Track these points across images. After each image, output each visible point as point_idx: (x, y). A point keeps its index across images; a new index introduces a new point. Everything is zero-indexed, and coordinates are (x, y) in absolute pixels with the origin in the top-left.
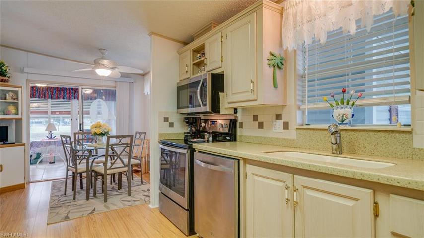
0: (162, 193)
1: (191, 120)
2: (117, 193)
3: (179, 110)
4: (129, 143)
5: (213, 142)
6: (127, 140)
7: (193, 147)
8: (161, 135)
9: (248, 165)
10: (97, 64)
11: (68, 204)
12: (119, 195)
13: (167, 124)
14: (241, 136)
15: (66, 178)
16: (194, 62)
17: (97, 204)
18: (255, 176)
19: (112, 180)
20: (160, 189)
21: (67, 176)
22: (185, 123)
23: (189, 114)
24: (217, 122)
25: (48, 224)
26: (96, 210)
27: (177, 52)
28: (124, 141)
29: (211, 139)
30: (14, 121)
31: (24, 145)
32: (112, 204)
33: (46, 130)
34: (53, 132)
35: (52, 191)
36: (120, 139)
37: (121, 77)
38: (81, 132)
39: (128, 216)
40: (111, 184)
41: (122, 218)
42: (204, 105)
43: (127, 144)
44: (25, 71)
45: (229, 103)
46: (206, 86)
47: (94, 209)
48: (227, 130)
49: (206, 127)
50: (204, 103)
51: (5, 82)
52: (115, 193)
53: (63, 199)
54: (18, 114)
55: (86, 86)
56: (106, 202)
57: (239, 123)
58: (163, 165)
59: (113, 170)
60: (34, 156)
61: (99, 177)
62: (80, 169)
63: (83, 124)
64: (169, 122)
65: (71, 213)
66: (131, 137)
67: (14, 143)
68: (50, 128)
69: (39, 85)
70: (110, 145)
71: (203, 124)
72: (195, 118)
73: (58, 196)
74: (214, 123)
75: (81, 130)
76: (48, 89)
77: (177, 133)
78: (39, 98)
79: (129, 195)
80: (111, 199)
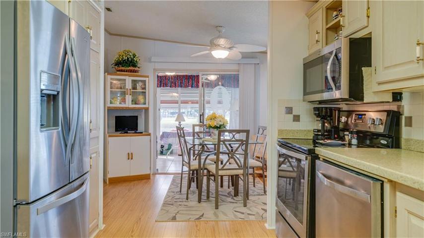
0: (279, 212)
1: (325, 112)
2: (232, 201)
3: (306, 96)
4: (245, 139)
5: (358, 147)
6: (242, 136)
7: (316, 152)
8: (280, 132)
9: (398, 194)
10: (213, 45)
11: (180, 203)
12: (233, 203)
13: (291, 117)
14: (407, 140)
15: (182, 174)
16: (329, 25)
17: (207, 208)
18: (412, 217)
19: (231, 183)
20: (277, 205)
21: (182, 171)
22: (315, 116)
23: (321, 102)
24: (365, 115)
25: (156, 221)
26: (204, 216)
27: (306, 15)
28: (237, 136)
29: (354, 141)
30: (144, 110)
31: (149, 135)
32: (223, 212)
33: (176, 121)
34: (182, 123)
35: (170, 186)
36: (234, 134)
37: (242, 58)
38: (202, 123)
39: (236, 232)
40: (229, 188)
41: (228, 234)
42: (338, 88)
43: (242, 141)
44: (152, 60)
45: (380, 84)
46: (341, 59)
47: (202, 215)
48: (381, 129)
49: (349, 122)
50: (337, 85)
51: (135, 72)
52: (229, 199)
53: (178, 196)
54: (145, 104)
55: (208, 72)
56: (218, 209)
57: (406, 117)
58: (280, 172)
59: (225, 171)
60: (166, 147)
61: (211, 177)
62: (192, 165)
63: (203, 115)
64: (294, 113)
65: (180, 214)
66: (248, 132)
67: (142, 133)
68: (180, 118)
69: (168, 74)
70: (222, 141)
71: (343, 118)
72: (331, 109)
73: (174, 192)
74: (361, 116)
75: (201, 122)
76: (177, 77)
77: (305, 131)
78: (170, 87)
79: (245, 205)
80: (222, 206)
